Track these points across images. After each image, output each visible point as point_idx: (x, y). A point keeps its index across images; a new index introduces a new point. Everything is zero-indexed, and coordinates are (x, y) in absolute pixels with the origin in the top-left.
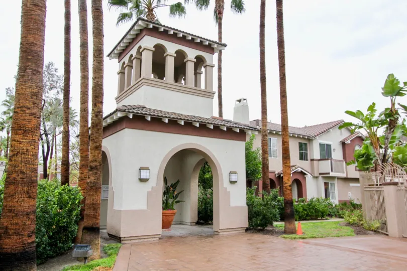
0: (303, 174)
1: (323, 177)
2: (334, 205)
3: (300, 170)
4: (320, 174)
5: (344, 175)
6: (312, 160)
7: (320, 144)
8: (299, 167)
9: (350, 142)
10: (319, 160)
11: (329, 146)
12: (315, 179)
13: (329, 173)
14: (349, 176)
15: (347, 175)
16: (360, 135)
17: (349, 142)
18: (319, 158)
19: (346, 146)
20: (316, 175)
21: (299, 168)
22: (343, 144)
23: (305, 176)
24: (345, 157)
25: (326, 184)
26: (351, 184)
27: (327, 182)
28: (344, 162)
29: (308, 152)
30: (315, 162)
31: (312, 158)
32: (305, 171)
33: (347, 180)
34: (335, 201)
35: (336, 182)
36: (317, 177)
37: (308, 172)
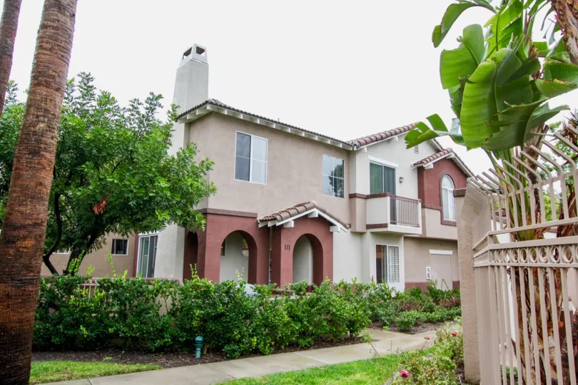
0: (324, 223)
1: (373, 233)
2: (393, 295)
3: (316, 213)
4: (369, 227)
5: (418, 232)
6: (352, 196)
7: (372, 165)
8: (314, 207)
9: (432, 166)
10: (367, 197)
11: (391, 171)
12: (357, 239)
13: (385, 226)
14: (429, 235)
15: (424, 230)
16: (453, 156)
17: (430, 165)
18: (368, 193)
19: (425, 173)
20: (358, 230)
21: (315, 210)
22: (420, 170)
23: (332, 229)
24: (421, 194)
25: (380, 249)
26: (432, 251)
27: (382, 244)
28: (420, 204)
29: (345, 179)
30: (358, 201)
31: (351, 193)
32: (332, 217)
33: (423, 241)
34: (397, 286)
35: (401, 245)
36: (361, 234)
37: (338, 221)
